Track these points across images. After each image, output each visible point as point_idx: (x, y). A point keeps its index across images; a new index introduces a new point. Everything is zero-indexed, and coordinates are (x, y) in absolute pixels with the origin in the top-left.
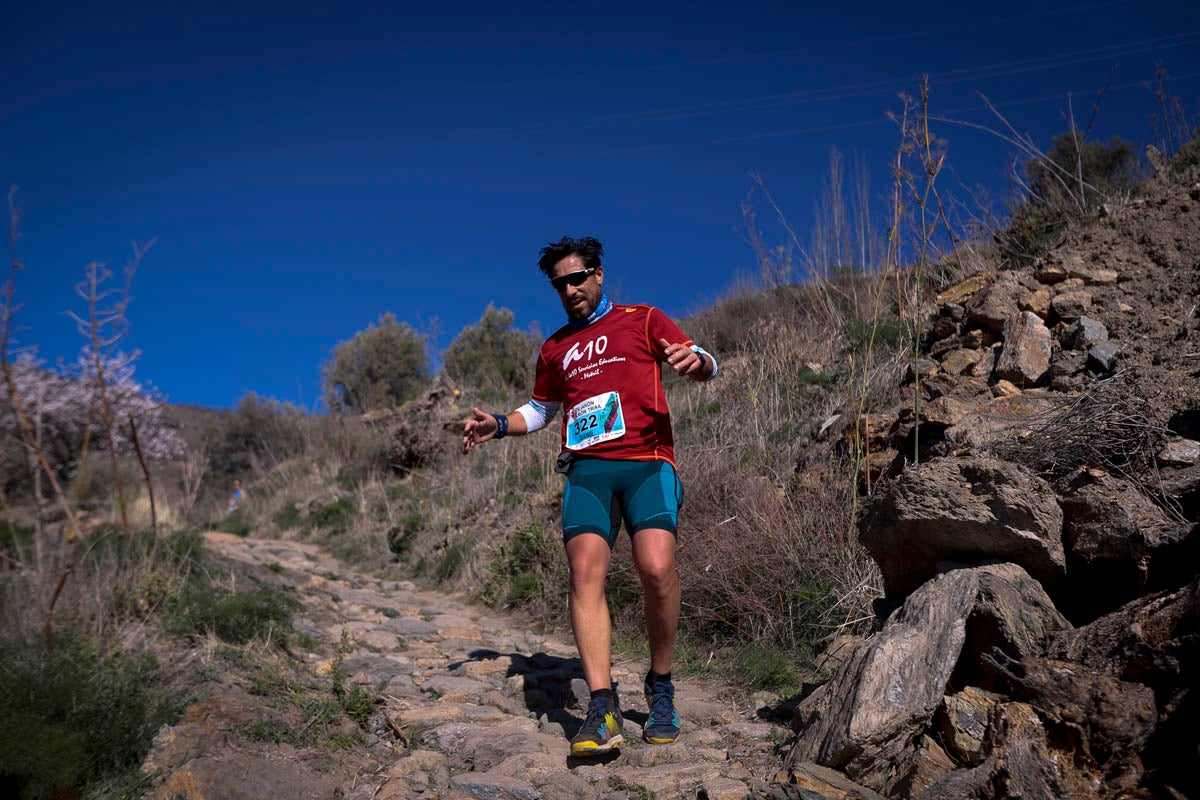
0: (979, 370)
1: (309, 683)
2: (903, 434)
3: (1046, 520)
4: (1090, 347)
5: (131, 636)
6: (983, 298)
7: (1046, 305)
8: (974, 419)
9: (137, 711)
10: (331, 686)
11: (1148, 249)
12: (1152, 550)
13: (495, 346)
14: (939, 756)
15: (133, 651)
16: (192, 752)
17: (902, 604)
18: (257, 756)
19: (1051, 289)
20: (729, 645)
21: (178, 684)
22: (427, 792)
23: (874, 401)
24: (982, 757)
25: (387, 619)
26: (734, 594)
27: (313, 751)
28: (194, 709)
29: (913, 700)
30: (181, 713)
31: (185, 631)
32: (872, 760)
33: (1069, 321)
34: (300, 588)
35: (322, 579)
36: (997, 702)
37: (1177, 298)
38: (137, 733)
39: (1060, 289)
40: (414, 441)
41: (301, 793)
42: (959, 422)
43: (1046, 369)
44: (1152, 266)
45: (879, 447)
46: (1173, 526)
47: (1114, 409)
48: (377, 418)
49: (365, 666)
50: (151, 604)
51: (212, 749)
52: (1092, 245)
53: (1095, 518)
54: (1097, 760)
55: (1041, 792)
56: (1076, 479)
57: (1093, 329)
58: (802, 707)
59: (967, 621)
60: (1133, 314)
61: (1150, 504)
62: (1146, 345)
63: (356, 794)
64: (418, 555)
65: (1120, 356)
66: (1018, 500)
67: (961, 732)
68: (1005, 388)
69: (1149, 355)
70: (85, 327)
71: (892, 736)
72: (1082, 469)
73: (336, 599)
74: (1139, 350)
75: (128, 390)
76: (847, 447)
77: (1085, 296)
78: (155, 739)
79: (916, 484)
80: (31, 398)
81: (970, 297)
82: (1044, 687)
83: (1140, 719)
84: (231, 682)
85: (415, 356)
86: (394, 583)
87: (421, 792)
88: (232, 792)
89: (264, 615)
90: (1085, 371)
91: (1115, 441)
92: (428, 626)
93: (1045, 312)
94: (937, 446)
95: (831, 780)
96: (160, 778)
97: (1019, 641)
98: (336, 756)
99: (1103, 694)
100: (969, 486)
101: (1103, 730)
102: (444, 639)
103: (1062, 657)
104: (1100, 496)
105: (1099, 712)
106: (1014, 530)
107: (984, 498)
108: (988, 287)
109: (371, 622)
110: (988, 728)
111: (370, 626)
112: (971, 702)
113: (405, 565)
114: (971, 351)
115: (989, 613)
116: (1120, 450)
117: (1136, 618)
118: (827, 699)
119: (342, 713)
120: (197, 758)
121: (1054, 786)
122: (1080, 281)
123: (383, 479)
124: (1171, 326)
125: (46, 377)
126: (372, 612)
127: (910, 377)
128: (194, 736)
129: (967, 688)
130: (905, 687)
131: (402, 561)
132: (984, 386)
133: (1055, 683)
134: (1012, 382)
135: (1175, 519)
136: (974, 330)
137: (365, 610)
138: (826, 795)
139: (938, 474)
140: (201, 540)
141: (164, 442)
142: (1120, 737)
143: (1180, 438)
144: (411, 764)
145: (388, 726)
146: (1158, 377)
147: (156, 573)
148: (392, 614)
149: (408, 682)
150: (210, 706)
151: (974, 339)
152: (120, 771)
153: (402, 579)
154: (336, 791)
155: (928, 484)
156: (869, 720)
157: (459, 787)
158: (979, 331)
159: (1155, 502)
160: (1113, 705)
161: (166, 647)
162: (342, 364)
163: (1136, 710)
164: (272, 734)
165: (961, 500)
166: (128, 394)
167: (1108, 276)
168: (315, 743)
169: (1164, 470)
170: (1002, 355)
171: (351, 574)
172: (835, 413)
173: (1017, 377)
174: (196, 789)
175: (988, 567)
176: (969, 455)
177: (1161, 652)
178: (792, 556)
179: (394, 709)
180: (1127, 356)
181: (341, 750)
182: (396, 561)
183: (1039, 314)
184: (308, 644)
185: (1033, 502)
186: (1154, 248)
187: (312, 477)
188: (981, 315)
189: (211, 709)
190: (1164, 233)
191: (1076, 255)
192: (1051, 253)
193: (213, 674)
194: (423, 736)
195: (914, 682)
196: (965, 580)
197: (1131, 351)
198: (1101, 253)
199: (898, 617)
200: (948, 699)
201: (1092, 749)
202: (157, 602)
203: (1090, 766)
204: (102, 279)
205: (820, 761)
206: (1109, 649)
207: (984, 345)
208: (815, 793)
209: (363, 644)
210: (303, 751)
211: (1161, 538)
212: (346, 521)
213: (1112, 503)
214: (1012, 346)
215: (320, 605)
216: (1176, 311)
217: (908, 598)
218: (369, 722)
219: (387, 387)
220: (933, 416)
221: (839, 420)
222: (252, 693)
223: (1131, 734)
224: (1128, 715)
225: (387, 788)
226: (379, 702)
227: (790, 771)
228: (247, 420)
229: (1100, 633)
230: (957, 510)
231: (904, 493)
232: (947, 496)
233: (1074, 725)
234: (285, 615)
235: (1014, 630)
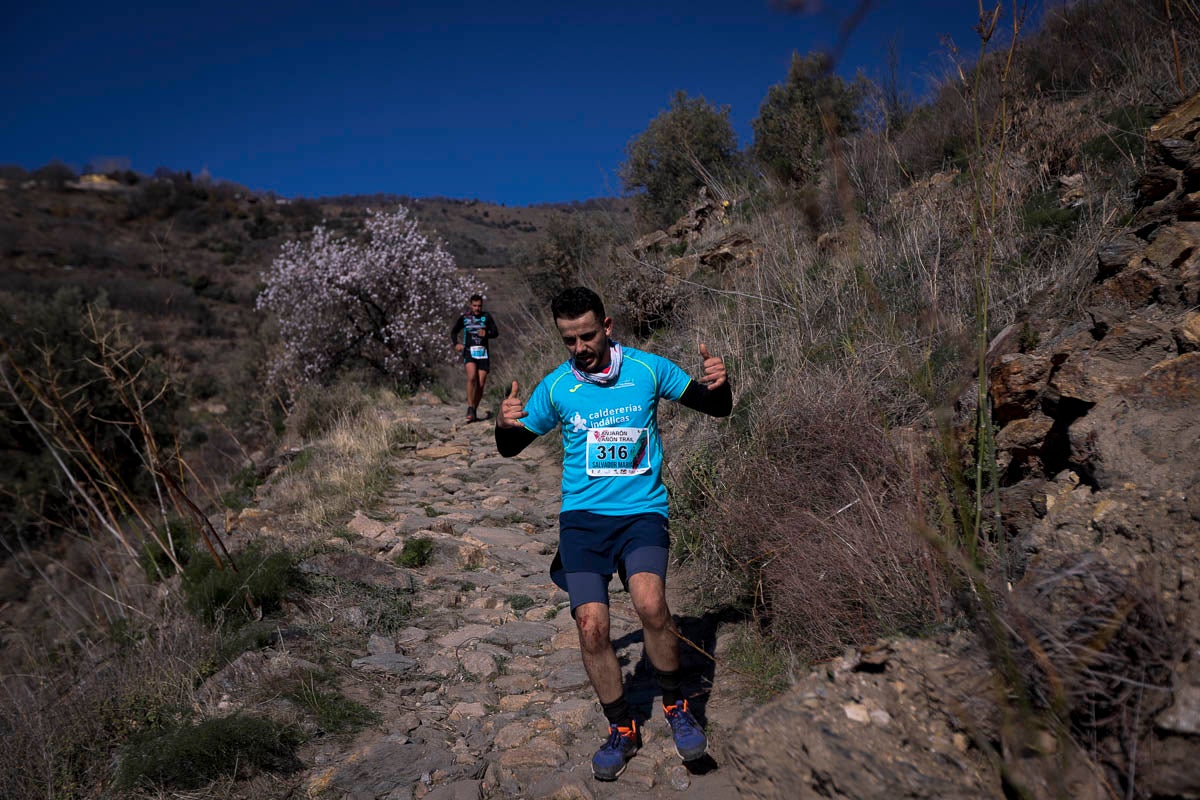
40: (647, 300)
75: (417, 245)
80: (330, 272)
126: (501, 604)
162: (637, 163)
166: (417, 250)
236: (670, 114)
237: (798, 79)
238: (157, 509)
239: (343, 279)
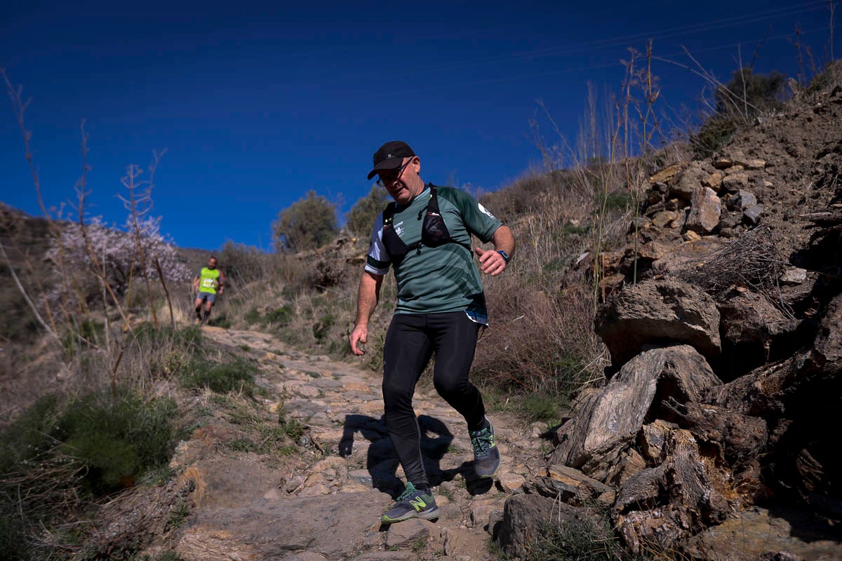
0: (676, 224)
1: (265, 417)
2: (627, 264)
3: (709, 319)
4: (745, 209)
5: (161, 389)
6: (679, 179)
7: (719, 182)
8: (670, 255)
9: (166, 433)
10: (278, 419)
11: (786, 146)
12: (773, 337)
13: (378, 210)
14: (638, 460)
15: (162, 397)
16: (198, 456)
17: (619, 370)
18: (235, 459)
19: (723, 172)
20: (519, 394)
21: (189, 417)
22: (335, 480)
23: (610, 244)
24: (660, 462)
25: (312, 378)
26: (522, 363)
27: (267, 456)
28: (197, 431)
29: (623, 428)
30: (190, 433)
31: (192, 386)
32: (598, 463)
33: (733, 193)
34: (260, 360)
35: (273, 355)
36: (670, 429)
37: (801, 177)
38: (166, 445)
39: (728, 172)
40: (328, 270)
41: (261, 481)
42: (662, 257)
43: (717, 223)
44: (787, 156)
45: (612, 273)
46: (787, 322)
47: (754, 250)
48: (306, 255)
49: (298, 407)
50: (172, 370)
51: (209, 455)
52: (749, 144)
53: (739, 317)
54: (728, 462)
55: (693, 482)
56: (728, 294)
57: (747, 198)
58: (559, 431)
59: (658, 380)
60: (773, 188)
61: (773, 308)
62: (779, 208)
63: (293, 481)
64: (332, 339)
65: (763, 215)
66: (692, 307)
67: (652, 446)
68: (691, 236)
69: (781, 214)
70: (128, 204)
71: (610, 449)
72: (732, 287)
73: (281, 367)
74: (775, 211)
75: (156, 240)
76: (592, 273)
77: (744, 177)
78: (176, 448)
79: (629, 297)
80: (99, 246)
81: (671, 178)
82: (698, 420)
83: (756, 438)
84: (219, 416)
85: (328, 217)
86: (317, 357)
87: (331, 481)
88: (221, 479)
89: (238, 377)
90: (742, 224)
91: (754, 270)
92: (337, 383)
93: (719, 187)
94: (647, 272)
95: (571, 475)
96: (180, 471)
97: (689, 392)
98: (281, 460)
99: (733, 424)
100: (662, 298)
101: (733, 445)
102: (346, 391)
103: (713, 402)
104: (743, 304)
105: (731, 435)
106: (689, 325)
107: (671, 305)
108: (683, 172)
109: (303, 380)
110: (665, 444)
111: (302, 383)
112: (658, 428)
113: (323, 346)
114: (671, 212)
115: (672, 375)
116: (757, 275)
117: (759, 378)
118: (573, 427)
119: (284, 434)
120: (201, 460)
121: (701, 478)
122: (741, 167)
123: (310, 293)
124: (797, 195)
125: (108, 233)
126: (303, 374)
127: (632, 229)
128: (198, 447)
129: (657, 421)
130: (618, 420)
131: (322, 343)
132: (678, 234)
133: (705, 418)
134: (695, 231)
135: (788, 317)
136: (673, 199)
137: (299, 373)
138: (568, 483)
139: (644, 290)
140: (200, 332)
141: (179, 271)
142: (743, 449)
143: (794, 267)
144: (326, 465)
145: (312, 442)
146: (785, 228)
147: (174, 352)
148: (315, 376)
149: (324, 416)
150: (207, 430)
151: (673, 204)
152: (158, 466)
153: (322, 354)
154: (282, 479)
155: (637, 297)
156: (596, 439)
157: (354, 478)
158: (676, 200)
159: (776, 307)
160: (739, 431)
161: (181, 395)
162: (284, 223)
163: (753, 433)
164: (243, 447)
165: (657, 307)
166: (156, 242)
167: (759, 164)
168: (269, 452)
169: (783, 287)
170: (690, 215)
171: (291, 352)
172: (586, 252)
173: (699, 229)
174: (201, 477)
175: (673, 347)
176: (663, 279)
177: (772, 399)
178: (558, 340)
179: (315, 432)
180: (767, 215)
181: (284, 456)
182: (318, 343)
183: (714, 189)
184: (264, 393)
185: (700, 307)
186: (789, 145)
187: (267, 292)
188: (677, 190)
189: (207, 432)
190: (796, 135)
191: (739, 150)
192: (723, 149)
193: (209, 411)
194: (333, 448)
195: (624, 417)
196: (657, 355)
197: (770, 212)
198: (755, 149)
199: (617, 378)
200: (645, 427)
201: (725, 456)
202: (176, 368)
203: (724, 466)
204: (136, 175)
205: (567, 464)
206: (742, 397)
207: (681, 207)
208: (562, 482)
209: (298, 393)
210: (262, 457)
211: (778, 329)
212: (288, 319)
213: (750, 308)
214: (697, 209)
215: (272, 370)
216: (800, 186)
217: (623, 367)
218: (301, 440)
219: (312, 236)
220: (645, 253)
221: (588, 256)
222: (231, 423)
223: (750, 447)
224: (748, 436)
225: (311, 478)
226: (307, 428)
227: (547, 469)
228: (227, 258)
229: (737, 387)
230: (654, 313)
231: (622, 302)
232: (648, 304)
233: (715, 442)
234: (250, 377)
235: (686, 386)
236: (306, 201)
237: (374, 198)
238: (101, 305)
239: (109, 251)
